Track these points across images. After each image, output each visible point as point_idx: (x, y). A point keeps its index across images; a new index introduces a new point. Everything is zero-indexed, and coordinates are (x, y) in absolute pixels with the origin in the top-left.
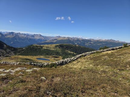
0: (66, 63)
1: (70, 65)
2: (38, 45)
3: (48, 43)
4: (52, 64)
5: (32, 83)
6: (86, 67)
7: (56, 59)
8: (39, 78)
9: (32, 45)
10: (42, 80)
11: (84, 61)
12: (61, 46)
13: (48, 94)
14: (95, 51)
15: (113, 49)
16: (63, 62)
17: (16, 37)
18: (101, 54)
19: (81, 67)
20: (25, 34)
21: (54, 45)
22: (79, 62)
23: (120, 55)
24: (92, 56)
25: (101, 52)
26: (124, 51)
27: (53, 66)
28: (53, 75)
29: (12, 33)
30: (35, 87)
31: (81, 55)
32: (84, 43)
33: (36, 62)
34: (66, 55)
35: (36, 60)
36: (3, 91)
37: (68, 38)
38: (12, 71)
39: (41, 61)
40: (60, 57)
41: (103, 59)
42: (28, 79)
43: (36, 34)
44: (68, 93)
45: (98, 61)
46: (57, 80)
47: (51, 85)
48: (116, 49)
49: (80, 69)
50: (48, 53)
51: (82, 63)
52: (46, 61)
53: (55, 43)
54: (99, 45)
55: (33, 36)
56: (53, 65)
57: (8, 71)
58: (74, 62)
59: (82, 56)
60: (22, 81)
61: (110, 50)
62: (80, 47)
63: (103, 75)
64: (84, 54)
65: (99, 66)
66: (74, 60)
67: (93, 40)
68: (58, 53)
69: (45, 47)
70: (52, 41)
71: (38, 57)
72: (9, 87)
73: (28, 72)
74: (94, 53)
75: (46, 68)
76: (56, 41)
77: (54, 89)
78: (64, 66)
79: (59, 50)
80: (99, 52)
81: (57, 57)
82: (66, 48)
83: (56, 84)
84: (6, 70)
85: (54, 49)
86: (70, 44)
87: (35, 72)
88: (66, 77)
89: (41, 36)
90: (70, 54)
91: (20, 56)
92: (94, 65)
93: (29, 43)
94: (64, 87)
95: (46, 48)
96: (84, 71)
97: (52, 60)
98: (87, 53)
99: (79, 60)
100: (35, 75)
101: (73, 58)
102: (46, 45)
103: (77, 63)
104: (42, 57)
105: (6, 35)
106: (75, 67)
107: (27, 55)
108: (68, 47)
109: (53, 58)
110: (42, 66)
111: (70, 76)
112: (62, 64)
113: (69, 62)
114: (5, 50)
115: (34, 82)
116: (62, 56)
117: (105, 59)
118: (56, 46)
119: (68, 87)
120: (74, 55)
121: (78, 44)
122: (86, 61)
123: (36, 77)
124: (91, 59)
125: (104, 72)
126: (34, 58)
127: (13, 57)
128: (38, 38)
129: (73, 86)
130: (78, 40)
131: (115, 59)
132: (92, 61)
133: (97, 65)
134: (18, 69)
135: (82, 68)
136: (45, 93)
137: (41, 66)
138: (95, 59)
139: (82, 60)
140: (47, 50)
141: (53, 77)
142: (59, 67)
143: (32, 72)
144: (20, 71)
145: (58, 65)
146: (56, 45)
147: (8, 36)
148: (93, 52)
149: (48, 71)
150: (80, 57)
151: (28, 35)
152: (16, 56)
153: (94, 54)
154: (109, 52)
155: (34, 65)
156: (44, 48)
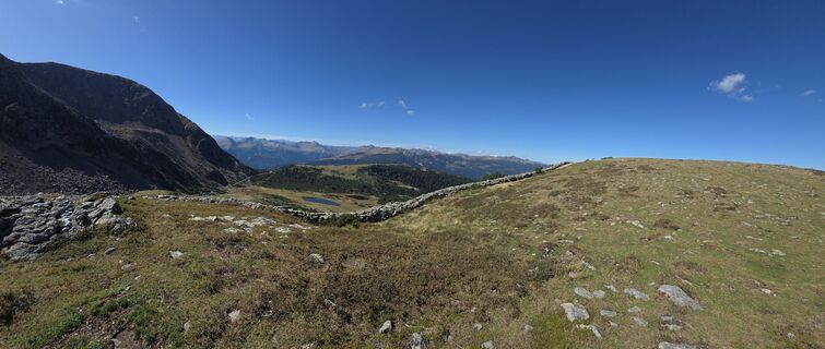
0: (389, 215)
1: (399, 222)
2: (308, 166)
3: (337, 163)
4: (344, 217)
5: (288, 267)
6: (444, 225)
7: (360, 202)
8: (305, 254)
9: (292, 165)
10: (312, 262)
11: (439, 210)
12: (375, 170)
13: (326, 307)
14: (468, 185)
15: (513, 179)
16: (379, 212)
17: (257, 147)
18: (484, 191)
19: (431, 227)
20: (277, 142)
21: (355, 167)
22: (427, 212)
23: (526, 192)
24: (460, 197)
25: (486, 185)
26: (534, 183)
27: (350, 221)
28: (344, 250)
29: (252, 139)
30: (296, 280)
31: (431, 194)
32: (444, 165)
33: (300, 208)
34: (389, 194)
35: (301, 200)
36: (232, 271)
37: (397, 149)
38: (248, 224)
39: (314, 206)
40: (373, 197)
41: (487, 204)
42: (279, 254)
43: (304, 140)
44: (384, 307)
45: (474, 210)
46: (356, 265)
47: (336, 280)
48: (520, 178)
49: (426, 232)
50: (336, 186)
51: (434, 215)
52: (330, 207)
53: (357, 162)
54: (482, 167)
55: (297, 145)
56: (348, 220)
57: (241, 222)
58: (412, 214)
59: (436, 196)
60: (269, 256)
61: (506, 181)
62: (431, 173)
63: (482, 244)
64: (439, 192)
65: (476, 222)
66: (412, 209)
67: (467, 156)
68: (365, 187)
69: (328, 170)
70: (348, 158)
71: (306, 194)
72: (243, 263)
73: (280, 234)
74: (467, 188)
75: (326, 228)
76: (359, 157)
77: (345, 294)
78: (381, 224)
79: (370, 180)
80: (480, 187)
81: (362, 198)
82: (391, 174)
83: (352, 279)
84: (237, 219)
85: (353, 178)
86: (405, 164)
87: (297, 235)
88: (384, 258)
89: (318, 145)
90: (403, 191)
91: (263, 188)
92: (464, 221)
93: (286, 161)
94: (375, 289)
95: (330, 174)
96: (434, 237)
97: (347, 206)
98: (449, 189)
99: (426, 207)
100: (298, 244)
101: (408, 203)
102: (332, 167)
103: (421, 215)
104: (318, 195)
105: (240, 143)
106: (414, 226)
107: (279, 188)
108: (397, 173)
109: (350, 200)
110: (316, 220)
111: (395, 256)
112: (377, 217)
113: (398, 213)
114: (236, 172)
115: (294, 263)
116: (378, 196)
117: (491, 204)
118: (361, 170)
119: (384, 290)
120: (414, 194)
121: (425, 165)
122: (446, 211)
123: (299, 251)
124: (458, 204)
125: (485, 236)
126: (296, 196)
127: (249, 189)
128: (310, 150)
129: (397, 285)
130: (426, 155)
131: (514, 202)
132: (460, 209)
133: (472, 219)
134: (260, 221)
135: (432, 229)
136: (320, 301)
137: (314, 221)
138: (467, 204)
139: (435, 207)
140: (333, 178)
141: (345, 257)
142: (365, 227)
143: (290, 234)
144: (264, 227)
145: (363, 220)
146: (361, 166)
147: (244, 145)
148: (464, 186)
149: (333, 238)
150: (431, 198)
151: (284, 143)
152: (255, 187)
153: (466, 192)
154: (505, 185)
155: (296, 214)
156: (324, 173)
